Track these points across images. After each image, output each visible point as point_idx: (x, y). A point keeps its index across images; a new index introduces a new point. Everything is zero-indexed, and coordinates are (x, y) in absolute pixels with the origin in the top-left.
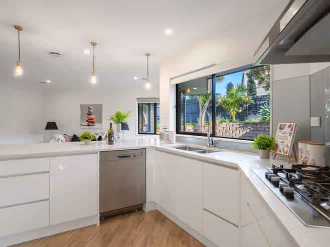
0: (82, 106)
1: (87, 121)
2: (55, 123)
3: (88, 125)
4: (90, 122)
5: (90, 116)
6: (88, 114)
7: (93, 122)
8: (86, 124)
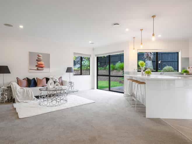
0: (31, 53)
1: (36, 66)
2: (7, 66)
3: (38, 70)
4: (40, 67)
5: (39, 62)
6: (37, 60)
7: (42, 67)
8: (36, 68)
